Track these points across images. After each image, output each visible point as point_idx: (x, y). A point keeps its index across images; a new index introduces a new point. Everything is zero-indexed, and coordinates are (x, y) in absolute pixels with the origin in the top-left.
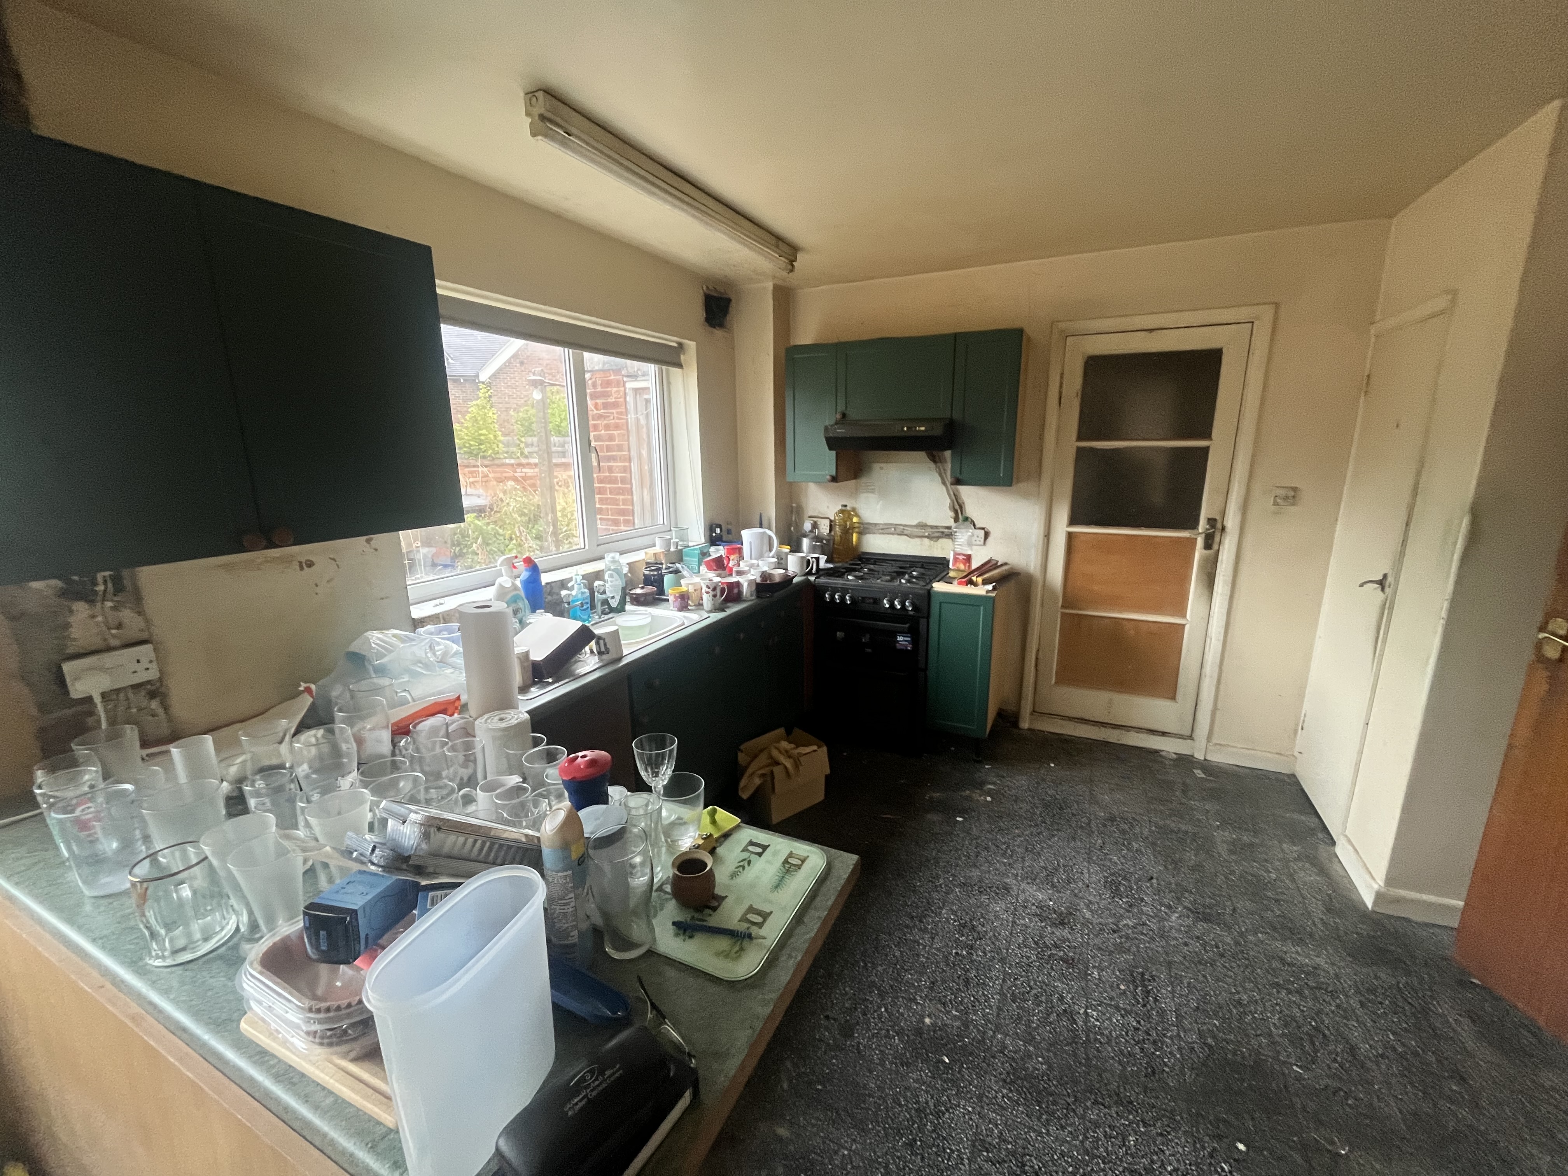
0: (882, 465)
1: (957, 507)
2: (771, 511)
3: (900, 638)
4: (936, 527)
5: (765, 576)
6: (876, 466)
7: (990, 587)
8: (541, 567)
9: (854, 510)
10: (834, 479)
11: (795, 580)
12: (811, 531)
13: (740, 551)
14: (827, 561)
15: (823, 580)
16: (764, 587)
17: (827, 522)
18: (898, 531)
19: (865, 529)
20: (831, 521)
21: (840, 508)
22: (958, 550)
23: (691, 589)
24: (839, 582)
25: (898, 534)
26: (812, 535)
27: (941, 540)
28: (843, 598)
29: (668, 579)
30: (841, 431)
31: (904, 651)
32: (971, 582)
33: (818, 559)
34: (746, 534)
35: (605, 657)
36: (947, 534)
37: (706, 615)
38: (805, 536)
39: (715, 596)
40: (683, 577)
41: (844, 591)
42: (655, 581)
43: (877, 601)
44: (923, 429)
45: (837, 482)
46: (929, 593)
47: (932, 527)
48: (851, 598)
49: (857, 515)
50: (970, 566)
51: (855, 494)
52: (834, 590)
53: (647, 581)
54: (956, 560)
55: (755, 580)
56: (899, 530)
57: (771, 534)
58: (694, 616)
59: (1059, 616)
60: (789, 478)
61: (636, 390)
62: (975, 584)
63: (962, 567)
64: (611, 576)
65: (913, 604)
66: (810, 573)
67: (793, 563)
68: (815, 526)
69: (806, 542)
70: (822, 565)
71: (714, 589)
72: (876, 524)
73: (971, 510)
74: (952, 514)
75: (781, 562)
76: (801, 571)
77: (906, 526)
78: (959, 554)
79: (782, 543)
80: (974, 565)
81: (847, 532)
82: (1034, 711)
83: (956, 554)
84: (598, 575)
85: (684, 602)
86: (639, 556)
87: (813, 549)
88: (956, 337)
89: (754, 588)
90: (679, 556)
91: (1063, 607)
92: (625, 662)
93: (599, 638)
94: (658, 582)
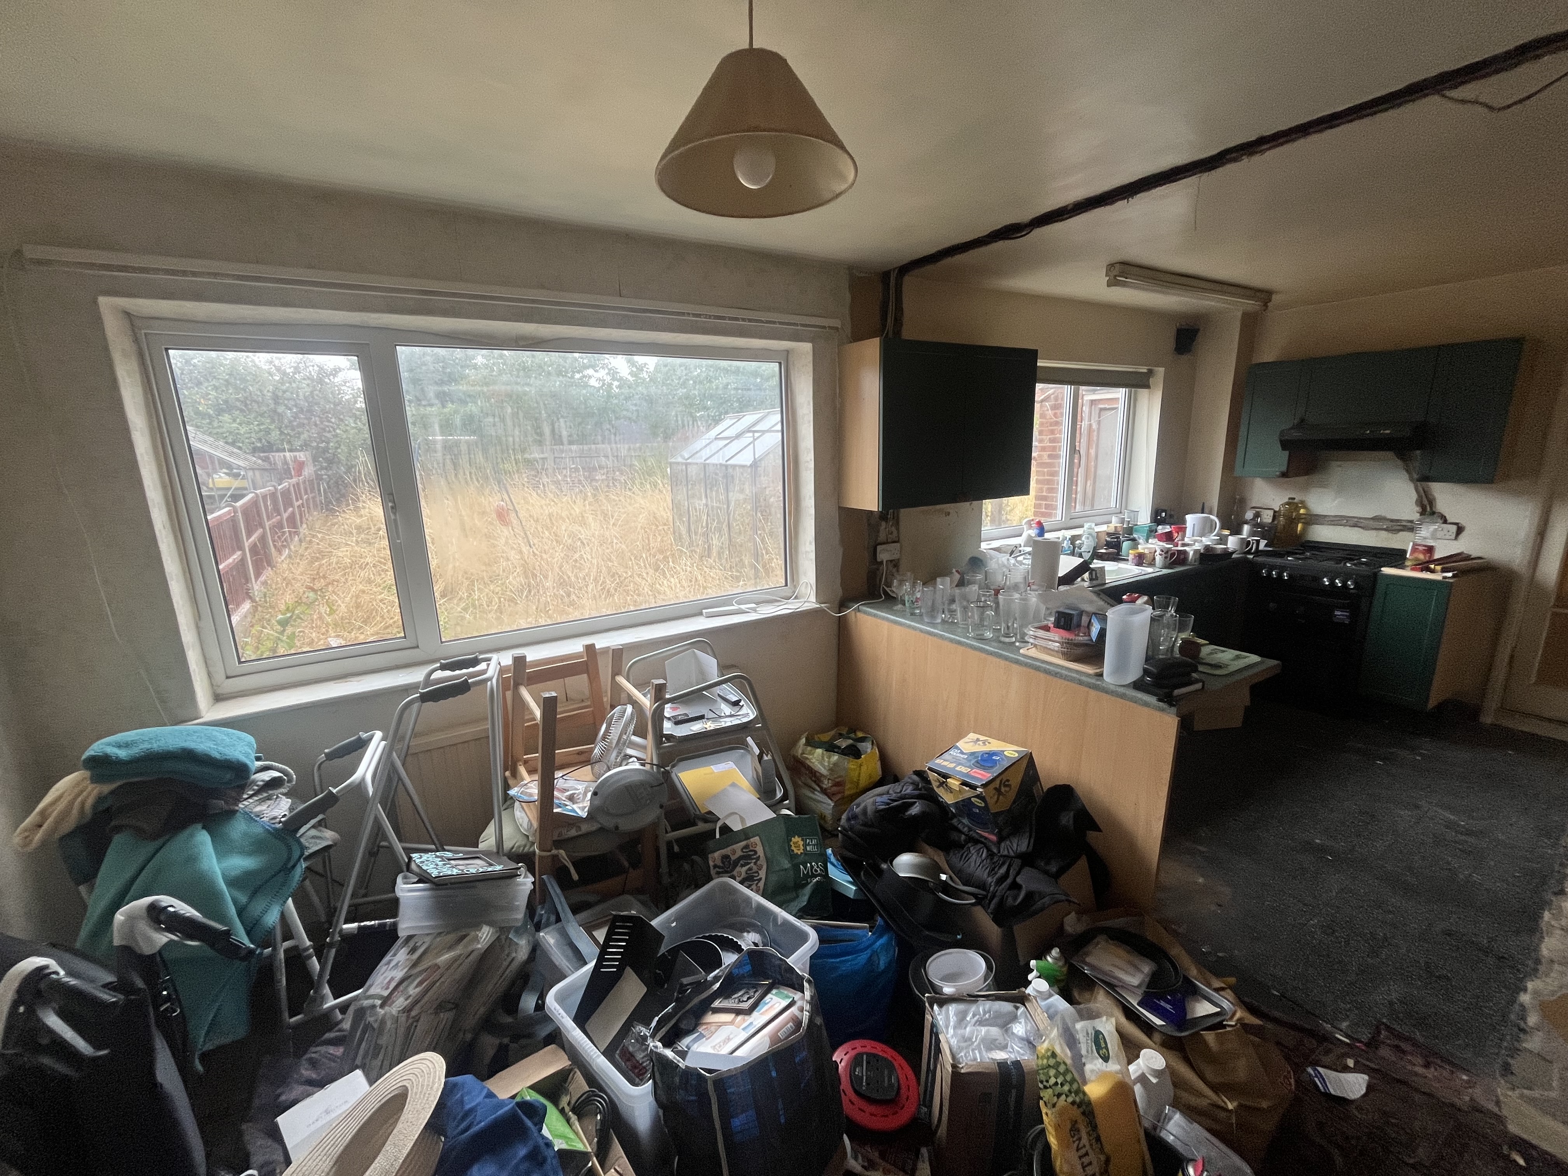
0: (1339, 463)
1: (1426, 502)
2: (1214, 500)
3: (1337, 613)
4: (1398, 521)
5: (1207, 548)
6: (1334, 464)
7: (1450, 574)
8: (1046, 528)
9: (1302, 502)
10: (1284, 475)
11: (1234, 556)
12: (1253, 519)
13: (1184, 530)
14: (1266, 546)
15: (1260, 559)
16: (1207, 556)
17: (1271, 513)
18: (1351, 523)
19: (1312, 519)
20: (1275, 512)
21: (1286, 500)
22: (1419, 542)
23: (1146, 551)
24: (1278, 561)
25: (1350, 526)
26: (1254, 522)
27: (1401, 533)
28: (1280, 575)
29: (1125, 545)
30: (1296, 435)
31: (1342, 624)
32: (1429, 570)
33: (1258, 542)
34: (1190, 518)
35: (1095, 582)
36: (1409, 527)
37: (1158, 570)
38: (1246, 523)
39: (1166, 558)
40: (1139, 544)
41: (1282, 569)
42: (1116, 545)
43: (1318, 579)
44: (1388, 432)
45: (1287, 477)
46: (1376, 576)
47: (1392, 521)
48: (1289, 576)
49: (1305, 507)
50: (1430, 557)
51: (1305, 488)
52: (1271, 568)
53: (1108, 545)
54: (1414, 550)
55: (1199, 550)
56: (1355, 523)
57: (1213, 517)
58: (1150, 570)
59: (1549, 616)
60: (1238, 472)
61: (1092, 402)
62: (1433, 571)
63: (1421, 557)
64: (1088, 538)
65: (1356, 583)
66: (1249, 552)
67: (1232, 542)
68: (1257, 515)
69: (1246, 528)
70: (1262, 547)
71: (1167, 552)
72: (1326, 516)
73: (1442, 506)
74: (1418, 509)
75: (1223, 540)
76: (1241, 548)
77: (1361, 518)
78: (1419, 545)
79: (1223, 527)
80: (1437, 556)
81: (1292, 521)
82: (1502, 707)
83: (1415, 545)
84: (1079, 537)
85: (1140, 560)
86: (1103, 528)
87: (1253, 534)
88: (1439, 348)
89: (1198, 556)
90: (1130, 531)
91: (1555, 606)
92: (1107, 586)
93: (1093, 570)
94: (1117, 546)
